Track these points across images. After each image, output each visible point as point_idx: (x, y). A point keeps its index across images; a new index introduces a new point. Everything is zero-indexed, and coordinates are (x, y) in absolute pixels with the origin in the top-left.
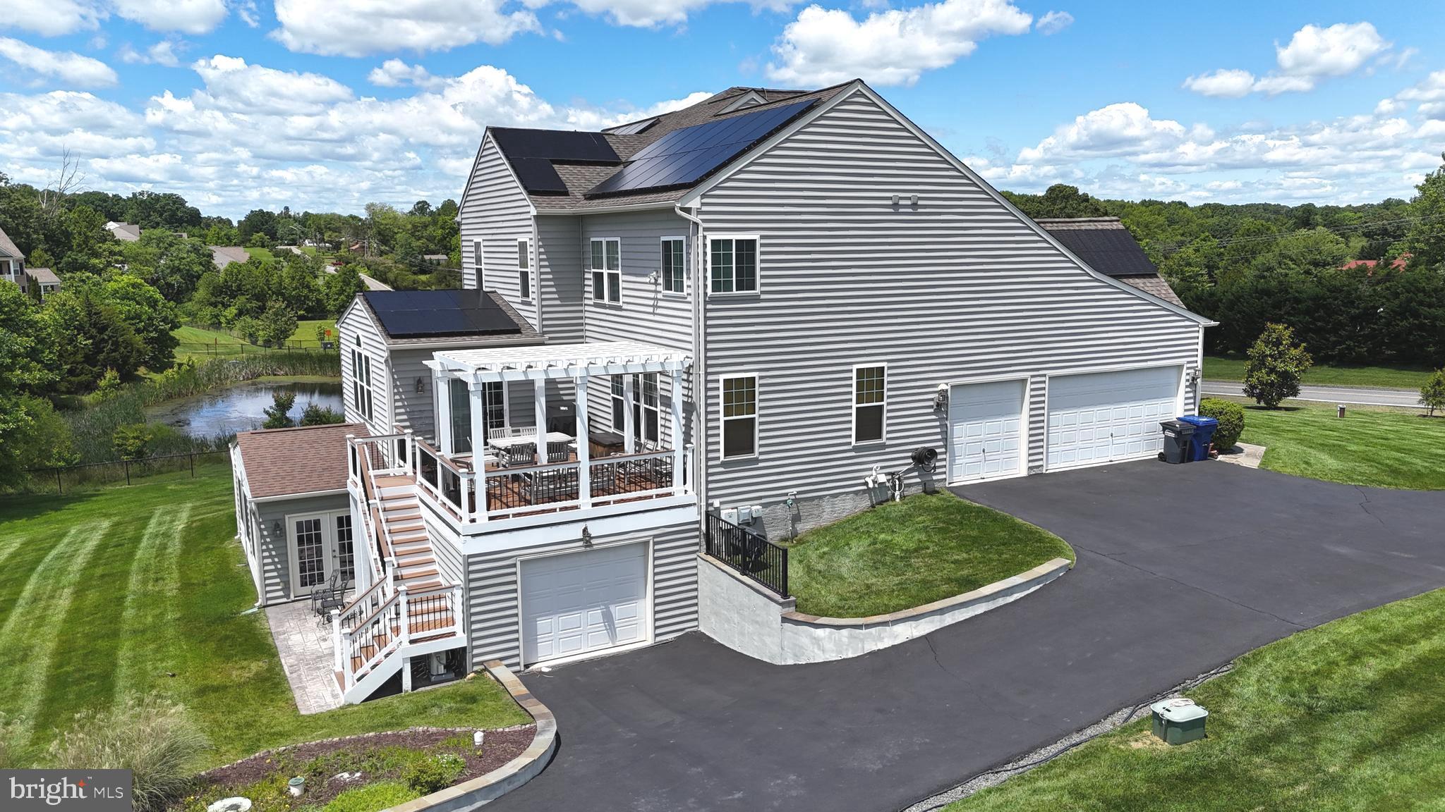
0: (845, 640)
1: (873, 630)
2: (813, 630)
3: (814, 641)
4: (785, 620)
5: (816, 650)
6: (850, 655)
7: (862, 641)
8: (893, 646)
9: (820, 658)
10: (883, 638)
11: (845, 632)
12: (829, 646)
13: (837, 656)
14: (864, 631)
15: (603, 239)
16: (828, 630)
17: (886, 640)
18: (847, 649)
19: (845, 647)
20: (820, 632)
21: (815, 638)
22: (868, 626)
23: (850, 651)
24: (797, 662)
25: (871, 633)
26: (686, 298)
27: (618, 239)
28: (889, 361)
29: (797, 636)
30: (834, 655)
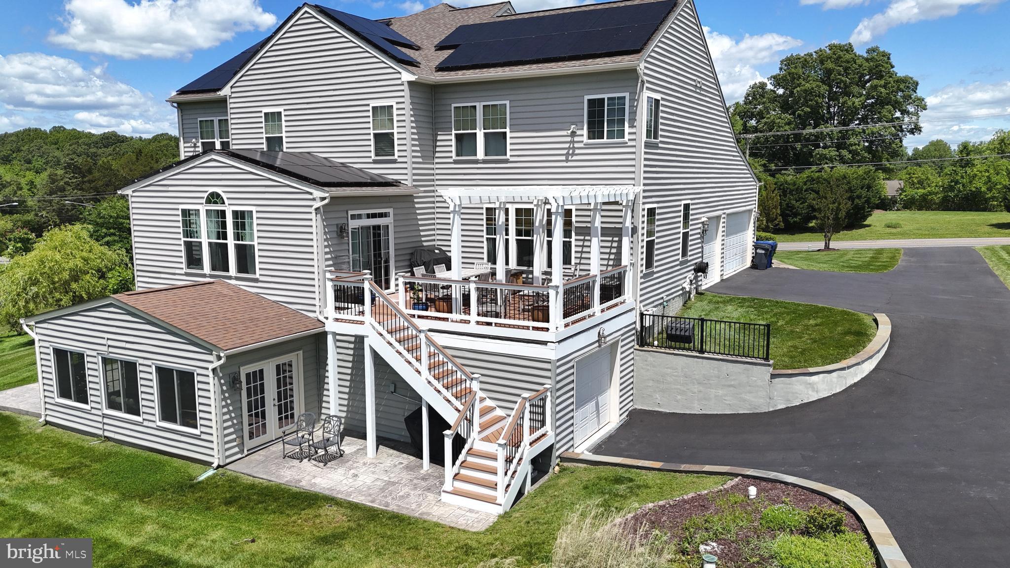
0: (835, 380)
1: (852, 370)
2: (807, 378)
3: (809, 386)
4: (773, 376)
5: (810, 392)
6: (838, 391)
7: (845, 378)
8: (862, 379)
9: (814, 397)
10: (857, 374)
11: (834, 374)
12: (821, 387)
13: (828, 393)
14: (847, 371)
15: (477, 104)
16: (821, 375)
17: (858, 375)
18: (836, 387)
19: (834, 385)
20: (815, 378)
21: (810, 384)
22: (849, 367)
23: (838, 388)
24: (789, 405)
25: (851, 372)
26: (627, 143)
27: (507, 103)
28: (691, 199)
29: (791, 386)
30: (826, 392)
